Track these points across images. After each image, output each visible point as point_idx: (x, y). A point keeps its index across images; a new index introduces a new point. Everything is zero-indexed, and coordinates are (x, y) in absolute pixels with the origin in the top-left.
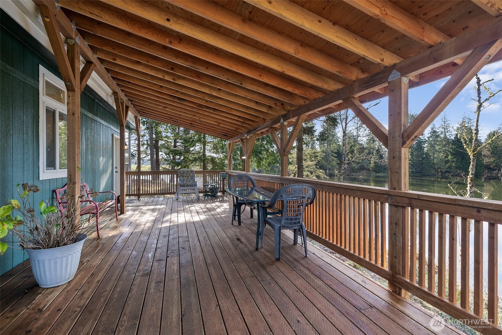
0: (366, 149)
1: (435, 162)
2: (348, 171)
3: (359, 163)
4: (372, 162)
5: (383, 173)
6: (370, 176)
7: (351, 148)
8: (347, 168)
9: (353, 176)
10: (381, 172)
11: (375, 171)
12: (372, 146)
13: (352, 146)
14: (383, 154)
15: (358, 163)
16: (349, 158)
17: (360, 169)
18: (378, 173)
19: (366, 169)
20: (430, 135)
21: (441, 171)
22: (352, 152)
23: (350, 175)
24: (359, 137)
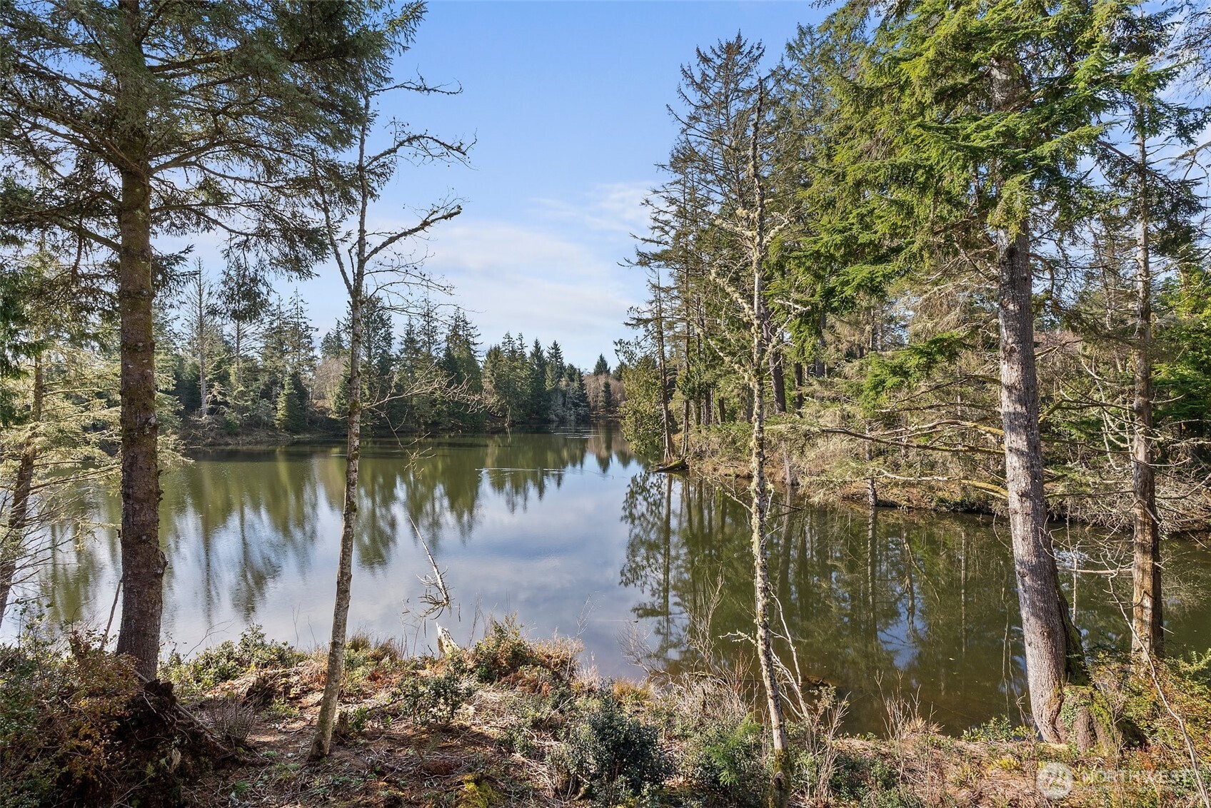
0: (264, 370)
1: (414, 403)
2: (213, 434)
3: (246, 409)
4: (279, 407)
5: (309, 432)
6: (276, 443)
7: (218, 367)
8: (209, 424)
9: (230, 447)
10: (305, 430)
11: (287, 429)
12: (280, 364)
13: (222, 361)
14: (308, 386)
15: (242, 410)
16: (214, 396)
17: (249, 424)
18: (297, 433)
19: (266, 424)
20: (404, 347)
21: (426, 423)
22: (223, 378)
23: (219, 445)
24: (244, 339)
